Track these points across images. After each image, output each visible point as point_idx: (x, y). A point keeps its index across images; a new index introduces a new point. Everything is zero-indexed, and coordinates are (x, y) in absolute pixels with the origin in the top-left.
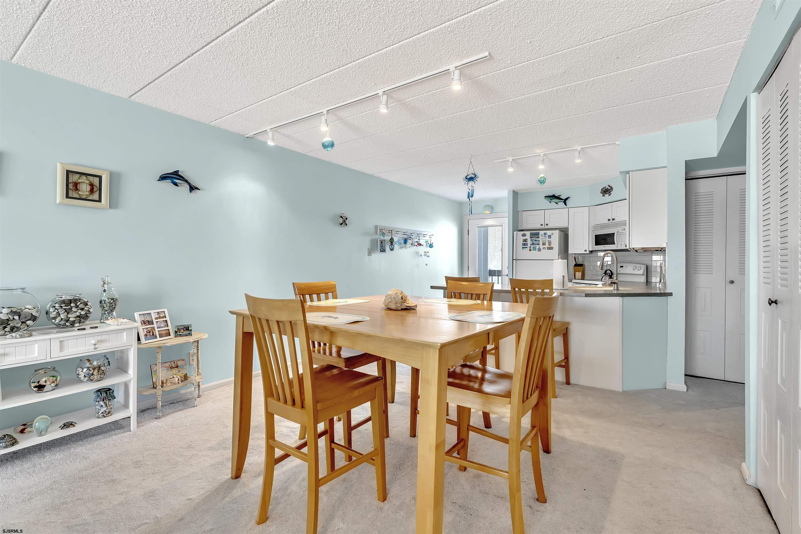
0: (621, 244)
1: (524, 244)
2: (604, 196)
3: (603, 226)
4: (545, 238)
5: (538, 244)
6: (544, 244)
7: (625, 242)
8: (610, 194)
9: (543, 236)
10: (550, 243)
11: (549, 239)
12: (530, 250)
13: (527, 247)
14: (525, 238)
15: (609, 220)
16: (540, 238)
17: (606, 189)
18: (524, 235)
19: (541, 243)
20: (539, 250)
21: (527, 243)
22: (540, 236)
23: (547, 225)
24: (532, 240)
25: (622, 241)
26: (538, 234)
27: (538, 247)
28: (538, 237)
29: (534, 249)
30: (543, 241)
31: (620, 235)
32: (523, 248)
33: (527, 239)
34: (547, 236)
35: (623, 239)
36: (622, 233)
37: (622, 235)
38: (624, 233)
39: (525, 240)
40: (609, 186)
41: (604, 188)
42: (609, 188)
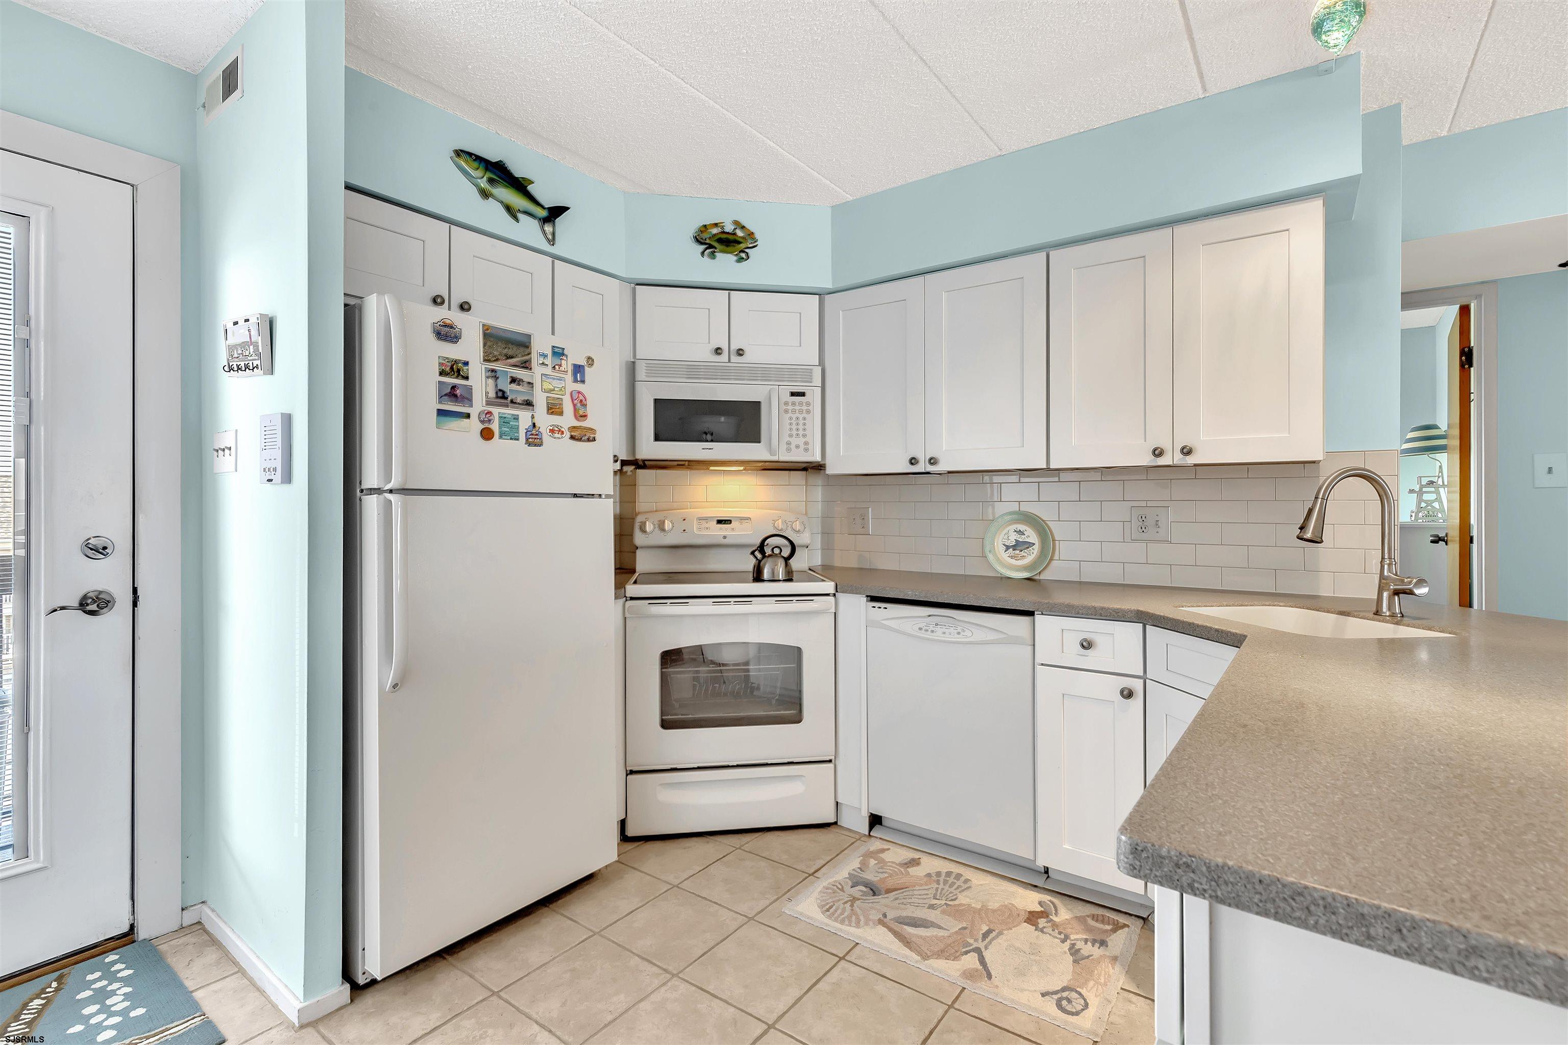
0: (789, 443)
1: (452, 394)
2: (712, 256)
3: (693, 371)
4: (560, 379)
5: (529, 404)
6: (554, 407)
7: (805, 436)
8: (743, 255)
9: (548, 361)
10: (581, 407)
11: (578, 387)
12: (487, 434)
13: (468, 416)
14: (452, 352)
15: (718, 351)
16: (537, 370)
17: (728, 233)
18: (447, 334)
19: (540, 399)
20: (534, 439)
21: (469, 389)
22: (535, 360)
23: (464, 307)
24: (493, 374)
25: (794, 432)
26: (525, 345)
27: (524, 418)
28: (527, 367)
29: (508, 430)
30: (550, 391)
31: (786, 411)
32: (441, 413)
33: (466, 364)
34: (567, 365)
35: (801, 427)
36: (794, 404)
37: (794, 411)
38: (804, 408)
39: (455, 369)
40: (743, 227)
41: (716, 225)
42: (740, 233)
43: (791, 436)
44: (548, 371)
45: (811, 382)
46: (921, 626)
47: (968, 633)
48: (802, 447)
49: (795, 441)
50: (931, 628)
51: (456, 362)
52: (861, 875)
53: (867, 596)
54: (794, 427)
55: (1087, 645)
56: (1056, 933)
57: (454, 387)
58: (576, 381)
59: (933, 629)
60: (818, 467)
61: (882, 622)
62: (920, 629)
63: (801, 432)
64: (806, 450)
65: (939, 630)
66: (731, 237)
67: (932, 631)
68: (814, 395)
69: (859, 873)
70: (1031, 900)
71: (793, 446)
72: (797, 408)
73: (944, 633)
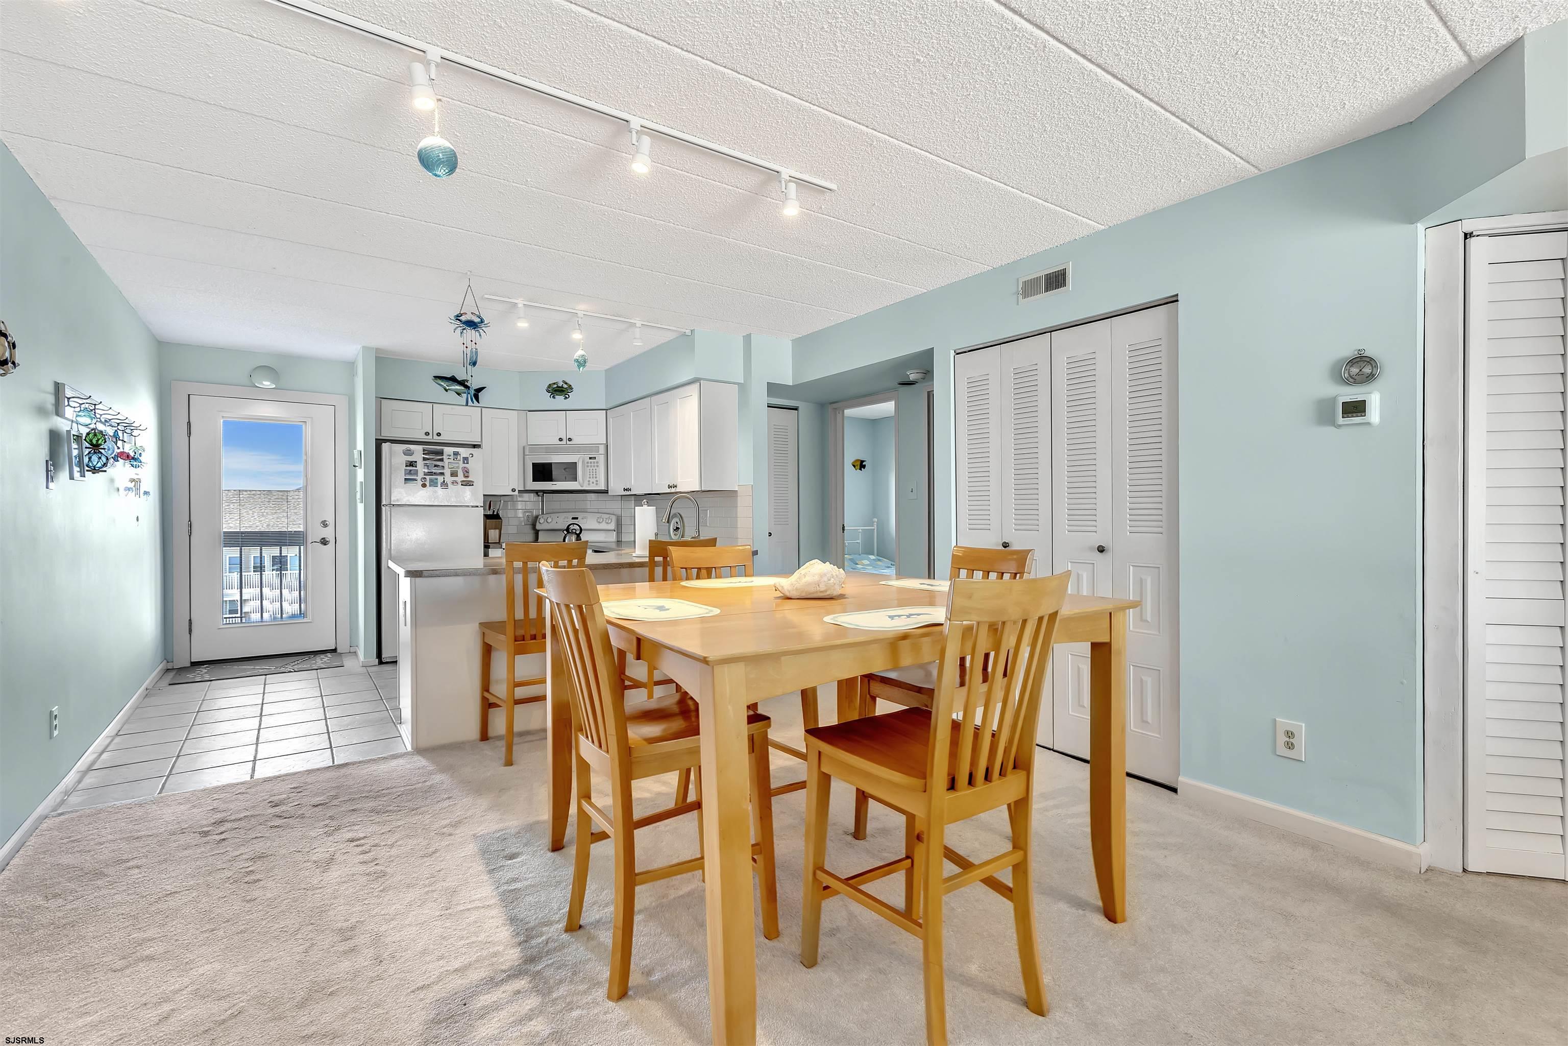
0: (589, 481)
1: (409, 473)
2: (554, 397)
3: (549, 449)
4: (457, 463)
5: (442, 474)
6: (454, 474)
7: (596, 477)
8: (568, 395)
9: (452, 457)
10: (466, 473)
11: (466, 465)
13: (416, 480)
14: (410, 459)
15: (561, 440)
16: (446, 461)
17: (560, 387)
18: (408, 453)
19: (447, 472)
20: (444, 485)
21: (417, 471)
22: (445, 457)
23: (439, 434)
24: (427, 465)
25: (591, 476)
26: (441, 453)
27: (440, 479)
28: (442, 460)
29: (434, 483)
30: (452, 468)
31: (588, 466)
32: (406, 479)
33: (416, 462)
34: (460, 458)
35: (594, 473)
36: (591, 463)
37: (591, 466)
38: (596, 464)
39: (412, 464)
40: (566, 383)
41: (554, 384)
42: (565, 386)
43: (590, 478)
44: (452, 461)
45: (598, 452)
48: (595, 483)
49: (592, 480)
51: (412, 462)
54: (591, 473)
57: (410, 471)
58: (464, 463)
60: (606, 492)
63: (594, 476)
64: (597, 484)
66: (560, 389)
68: (601, 459)
71: (591, 482)
72: (592, 464)
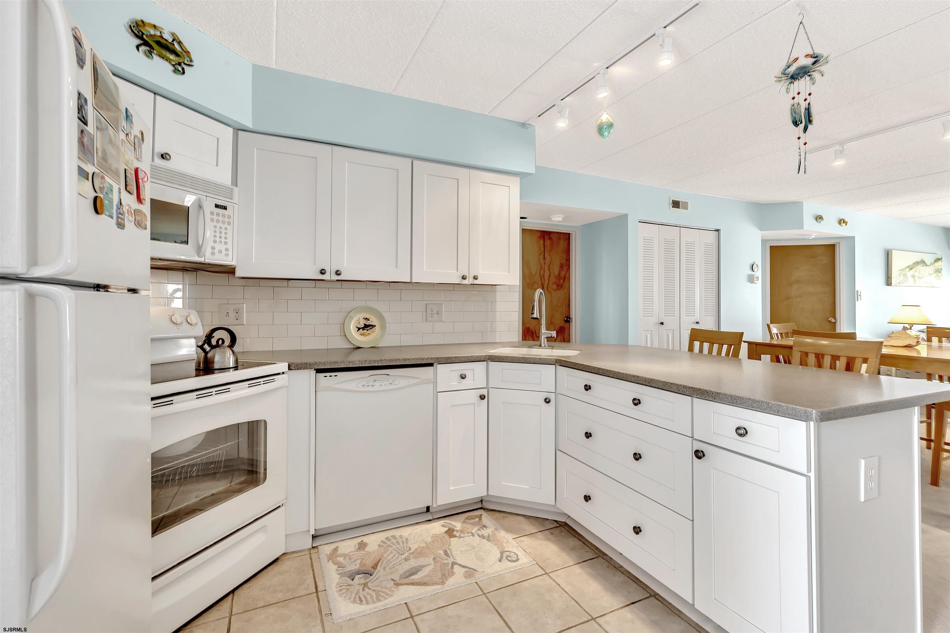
0: (213, 248)
7: (226, 243)
8: (179, 68)
17: (164, 40)
25: (218, 239)
31: (211, 220)
35: (223, 235)
36: (218, 215)
37: (218, 221)
38: (226, 220)
40: (178, 42)
41: (152, 26)
42: (177, 46)
43: (215, 242)
45: (232, 199)
46: (363, 383)
47: (396, 382)
48: (224, 252)
49: (218, 247)
50: (371, 384)
52: (345, 571)
53: (315, 369)
54: (217, 235)
55: (463, 377)
56: (466, 534)
57: (82, 132)
59: (373, 384)
60: (230, 271)
61: (333, 386)
62: (364, 386)
63: (223, 240)
64: (227, 255)
65: (377, 384)
67: (373, 386)
68: (233, 210)
69: (342, 570)
70: (438, 527)
71: (216, 251)
72: (221, 218)
73: (381, 385)
